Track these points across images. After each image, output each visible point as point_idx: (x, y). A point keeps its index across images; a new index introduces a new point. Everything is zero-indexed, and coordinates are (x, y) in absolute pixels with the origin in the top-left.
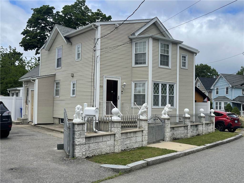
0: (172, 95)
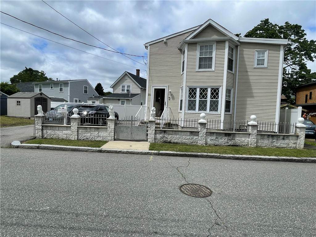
0: (216, 100)
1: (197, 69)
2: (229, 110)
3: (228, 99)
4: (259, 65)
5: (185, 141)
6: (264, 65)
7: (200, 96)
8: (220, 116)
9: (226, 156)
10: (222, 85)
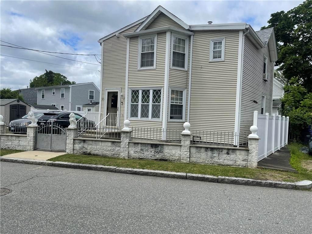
0: (158, 104)
1: (139, 68)
2: (181, 116)
3: (179, 103)
4: (216, 58)
5: (105, 152)
6: (220, 57)
7: (142, 100)
8: (161, 123)
9: (121, 170)
10: (163, 86)
